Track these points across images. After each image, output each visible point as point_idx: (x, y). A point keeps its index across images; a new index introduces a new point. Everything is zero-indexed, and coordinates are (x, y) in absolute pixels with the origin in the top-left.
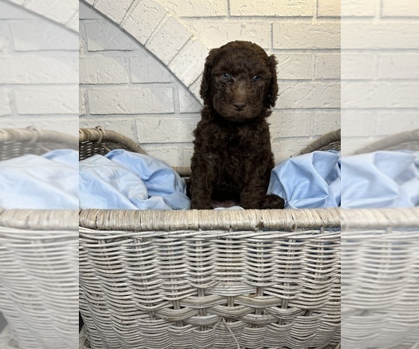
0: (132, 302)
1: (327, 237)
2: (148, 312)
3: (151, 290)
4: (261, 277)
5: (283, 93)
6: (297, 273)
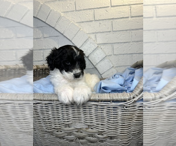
0: (43, 128)
1: (113, 105)
2: (49, 132)
3: (49, 123)
4: (89, 121)
5: (118, 48)
6: (103, 120)
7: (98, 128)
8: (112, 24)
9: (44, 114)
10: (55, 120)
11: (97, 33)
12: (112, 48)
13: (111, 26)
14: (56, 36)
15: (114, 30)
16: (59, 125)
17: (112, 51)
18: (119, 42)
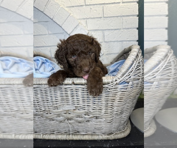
3: (39, 106)
4: (76, 102)
5: (109, 35)
6: (89, 101)
8: (103, 10)
10: (44, 103)
11: (88, 18)
12: (103, 35)
13: (102, 11)
14: (46, 21)
15: (105, 16)
16: (49, 108)
17: (103, 38)
18: (110, 29)
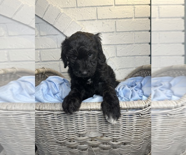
0: (54, 139)
3: (61, 134)
4: (104, 129)
5: (121, 50)
6: (119, 128)
7: (114, 135)
8: (115, 24)
9: (56, 125)
10: (68, 130)
12: (115, 49)
13: (115, 26)
15: (117, 31)
16: (73, 136)
17: (115, 53)
18: (122, 43)
